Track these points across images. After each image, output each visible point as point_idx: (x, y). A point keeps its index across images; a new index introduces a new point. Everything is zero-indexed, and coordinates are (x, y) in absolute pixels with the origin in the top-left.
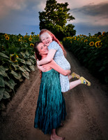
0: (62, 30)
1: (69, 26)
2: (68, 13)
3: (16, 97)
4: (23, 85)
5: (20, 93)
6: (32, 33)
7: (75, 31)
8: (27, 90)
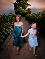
0: (25, 12)
1: (28, 9)
2: (27, 2)
3: (6, 41)
4: (9, 37)
5: (7, 40)
6: (11, 14)
7: (31, 11)
8: (10, 39)
